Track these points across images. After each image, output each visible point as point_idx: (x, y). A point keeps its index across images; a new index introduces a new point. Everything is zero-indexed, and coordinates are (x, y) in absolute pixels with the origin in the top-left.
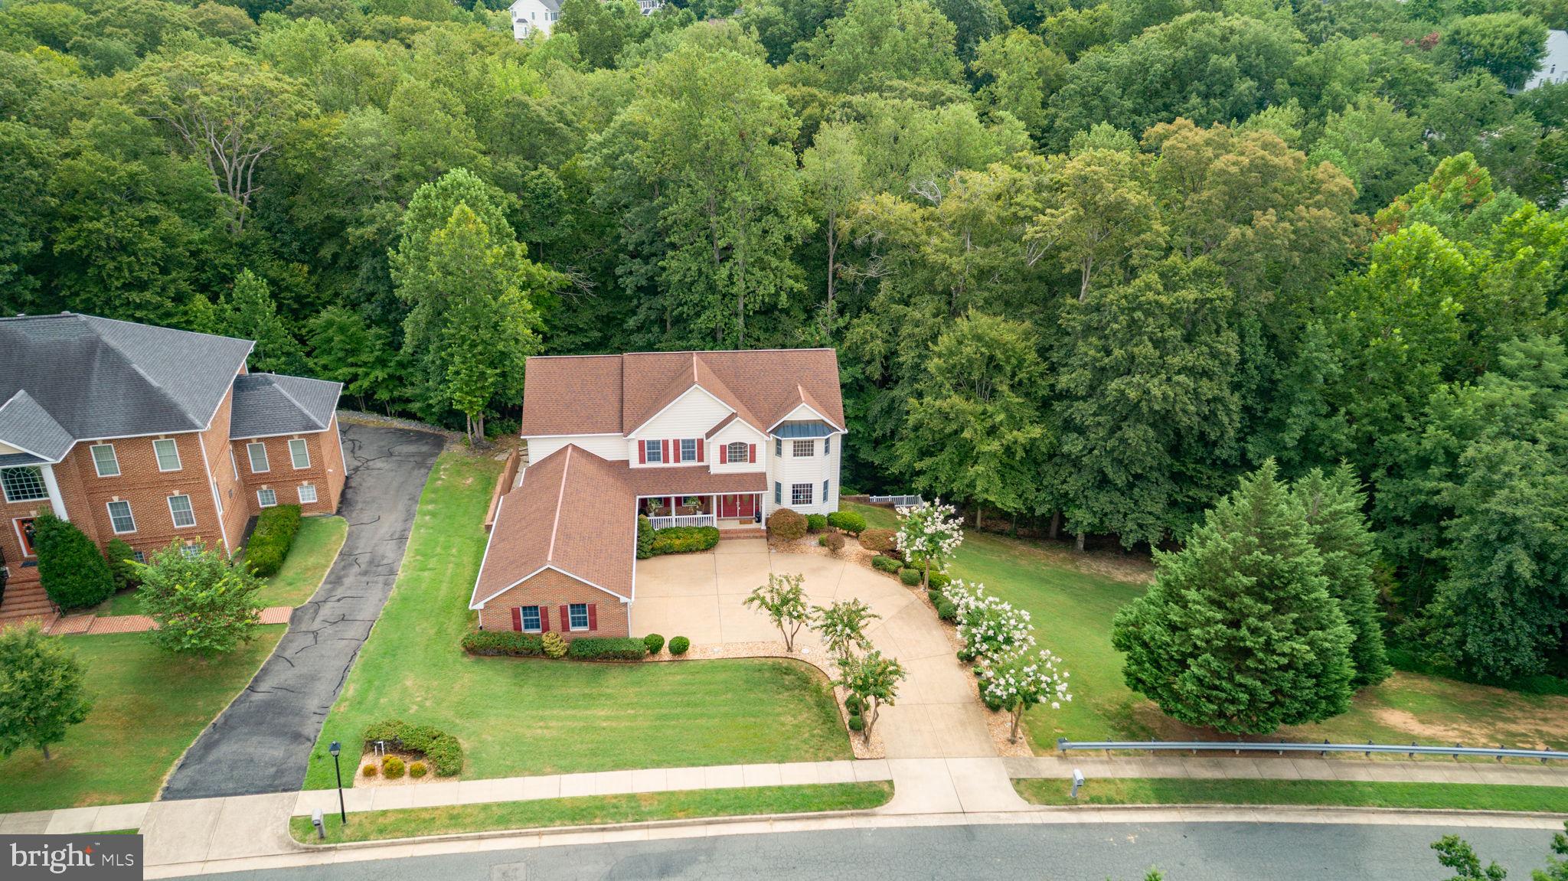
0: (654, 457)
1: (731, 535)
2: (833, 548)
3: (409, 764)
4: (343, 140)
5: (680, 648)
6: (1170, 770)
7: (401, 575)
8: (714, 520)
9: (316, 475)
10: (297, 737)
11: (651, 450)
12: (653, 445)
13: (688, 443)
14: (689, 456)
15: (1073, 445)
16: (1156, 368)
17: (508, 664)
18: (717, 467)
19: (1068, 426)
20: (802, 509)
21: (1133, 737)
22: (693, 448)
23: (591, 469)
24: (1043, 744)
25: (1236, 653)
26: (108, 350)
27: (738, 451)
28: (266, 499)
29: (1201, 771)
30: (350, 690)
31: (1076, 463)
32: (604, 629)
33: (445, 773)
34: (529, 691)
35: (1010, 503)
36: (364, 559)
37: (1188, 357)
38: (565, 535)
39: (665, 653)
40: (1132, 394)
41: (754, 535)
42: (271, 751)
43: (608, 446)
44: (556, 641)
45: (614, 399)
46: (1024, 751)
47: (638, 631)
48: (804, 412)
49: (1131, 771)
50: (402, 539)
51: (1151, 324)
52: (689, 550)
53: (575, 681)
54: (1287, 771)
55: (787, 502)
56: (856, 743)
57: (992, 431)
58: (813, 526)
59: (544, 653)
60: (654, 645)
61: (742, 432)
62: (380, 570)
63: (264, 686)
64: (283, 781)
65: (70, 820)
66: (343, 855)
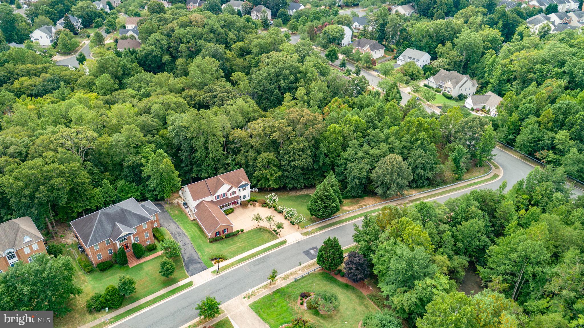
0: (218, 198)
1: (235, 208)
2: (254, 205)
3: (220, 260)
4: (114, 143)
5: (242, 231)
6: (320, 226)
7: (187, 234)
8: (231, 206)
9: (157, 221)
10: (199, 263)
11: (217, 197)
12: (218, 196)
13: (224, 194)
14: (224, 196)
15: (287, 174)
16: (299, 159)
17: (218, 242)
18: (230, 197)
19: (285, 170)
20: (245, 199)
21: (314, 223)
22: (224, 195)
23: (209, 204)
24: (303, 228)
25: (326, 208)
26: (126, 210)
27: (233, 193)
29: (324, 224)
30: (199, 254)
31: (287, 177)
32: (229, 232)
33: (226, 259)
34: (225, 245)
35: (277, 187)
36: (176, 233)
37: (304, 156)
38: (218, 218)
39: (240, 233)
40: (296, 165)
41: (239, 207)
42: (198, 266)
43: (209, 199)
44: (223, 236)
45: (207, 189)
46: (300, 229)
47: (235, 230)
48: (243, 183)
49: (315, 227)
50: (179, 227)
51: (297, 153)
52: (230, 213)
53: (230, 241)
54: (334, 221)
55: (242, 200)
56: (278, 236)
57: (272, 175)
58: (248, 202)
59: (223, 239)
60: (238, 231)
61: (234, 189)
63: (185, 258)
64: (204, 269)
65: (181, 283)
66: (222, 274)
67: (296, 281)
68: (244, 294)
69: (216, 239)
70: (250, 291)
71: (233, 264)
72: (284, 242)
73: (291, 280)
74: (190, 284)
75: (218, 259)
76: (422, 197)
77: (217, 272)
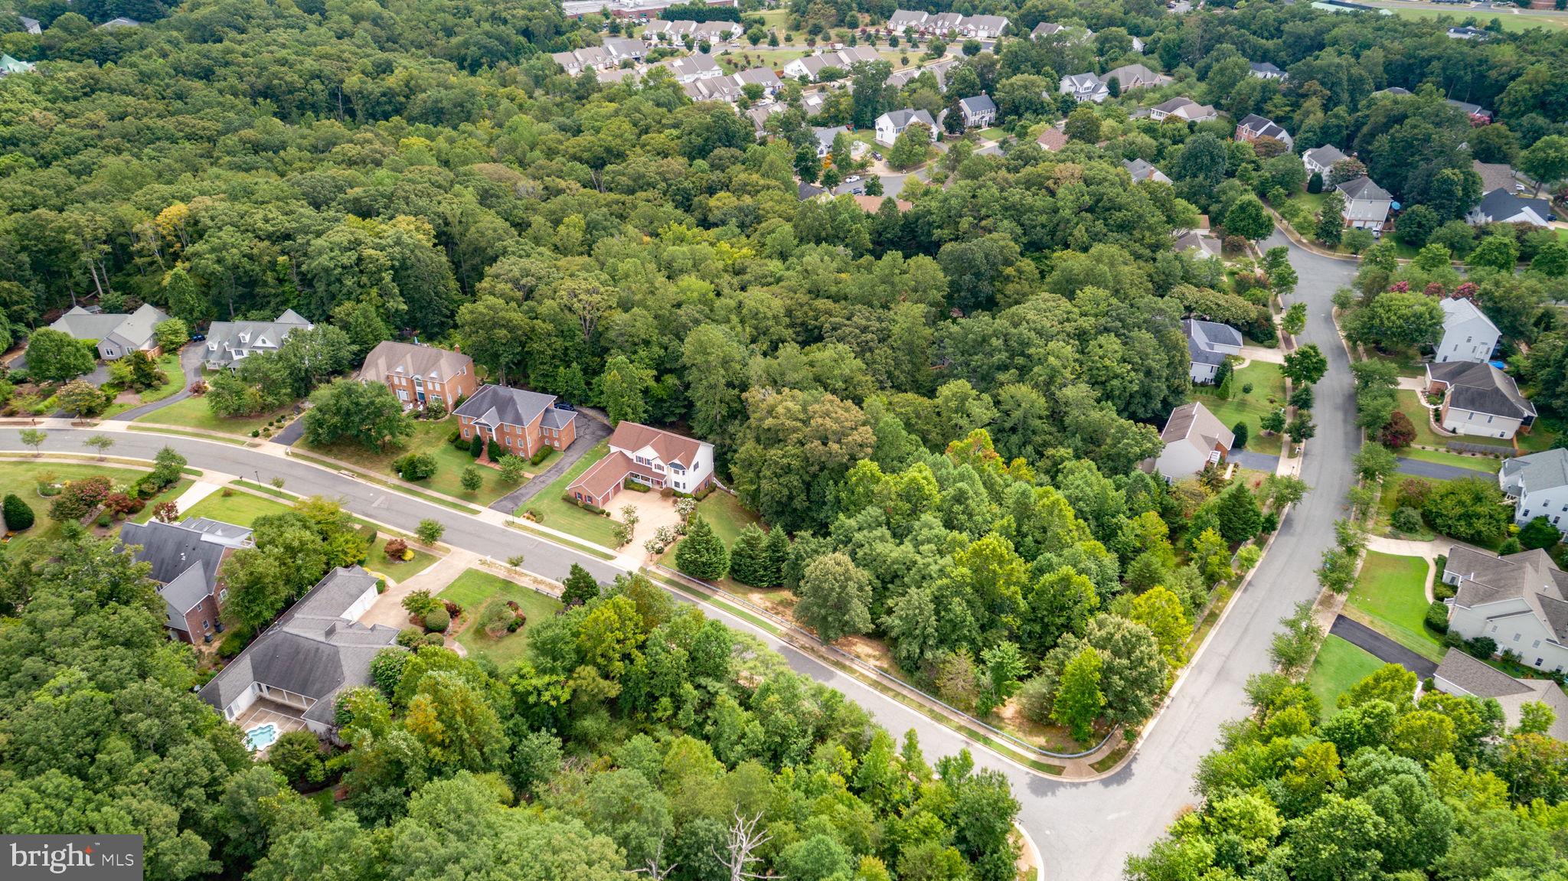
0: (639, 461)
1: (652, 490)
2: (675, 503)
3: (534, 519)
5: (608, 515)
6: (676, 579)
8: (648, 485)
9: (559, 440)
10: (517, 505)
11: (640, 459)
13: (647, 460)
14: (646, 463)
17: (569, 504)
18: (654, 469)
20: (677, 489)
23: (621, 459)
24: (657, 563)
26: (514, 398)
27: (659, 467)
28: (547, 442)
29: (683, 582)
30: (534, 499)
32: (594, 505)
36: (559, 467)
39: (604, 515)
41: (659, 491)
42: (510, 505)
43: (629, 454)
44: (581, 503)
46: (651, 563)
47: (602, 508)
48: (677, 461)
50: (573, 464)
52: (639, 491)
53: (581, 514)
55: (673, 486)
56: (619, 548)
58: (678, 495)
59: (578, 505)
60: (603, 512)
61: (659, 461)
62: (561, 470)
63: (518, 492)
64: (509, 512)
65: (472, 506)
66: (511, 529)
67: (537, 592)
68: (482, 557)
69: (571, 501)
70: (489, 558)
71: (532, 531)
72: (610, 557)
73: (533, 587)
74: (475, 512)
75: (535, 515)
76: (862, 675)
77: (510, 524)
